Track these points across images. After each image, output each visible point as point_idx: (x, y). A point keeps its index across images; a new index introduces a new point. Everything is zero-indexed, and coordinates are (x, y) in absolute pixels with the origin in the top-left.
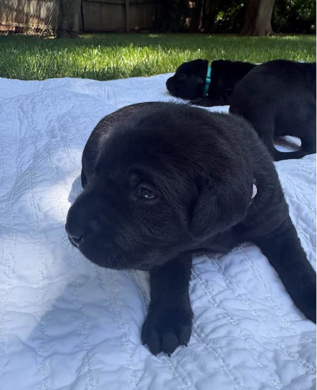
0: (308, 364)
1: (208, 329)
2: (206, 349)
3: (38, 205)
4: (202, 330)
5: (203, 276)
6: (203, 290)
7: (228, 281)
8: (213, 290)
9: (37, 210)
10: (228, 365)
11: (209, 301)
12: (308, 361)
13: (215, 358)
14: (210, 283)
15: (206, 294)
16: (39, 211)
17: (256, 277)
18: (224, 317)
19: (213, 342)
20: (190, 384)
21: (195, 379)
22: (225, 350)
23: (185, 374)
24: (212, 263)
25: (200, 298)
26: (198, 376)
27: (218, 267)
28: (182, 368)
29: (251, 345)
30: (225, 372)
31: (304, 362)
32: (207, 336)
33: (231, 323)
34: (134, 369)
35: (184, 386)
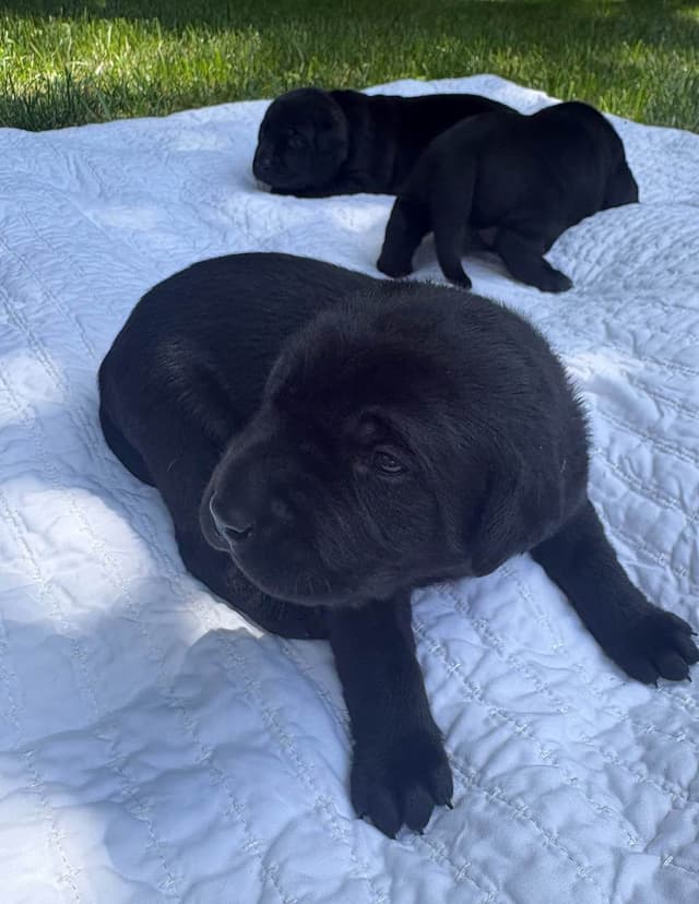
0: (671, 785)
1: (480, 757)
2: (492, 803)
3: (20, 515)
4: (468, 761)
5: (435, 634)
6: (445, 667)
7: (482, 630)
8: (463, 663)
9: (23, 528)
10: (548, 832)
11: (462, 691)
12: (668, 777)
13: (519, 820)
14: (453, 647)
15: (452, 674)
16: (28, 529)
17: (532, 614)
18: (503, 724)
19: (500, 786)
20: (493, 888)
21: (501, 876)
22: (531, 799)
23: (476, 871)
24: (441, 594)
25: (442, 686)
26: (503, 868)
27: (455, 602)
28: (465, 857)
29: (569, 773)
30: (549, 848)
31: (662, 780)
32: (482, 771)
33: (520, 734)
34: (370, 877)
35: (486, 897)
